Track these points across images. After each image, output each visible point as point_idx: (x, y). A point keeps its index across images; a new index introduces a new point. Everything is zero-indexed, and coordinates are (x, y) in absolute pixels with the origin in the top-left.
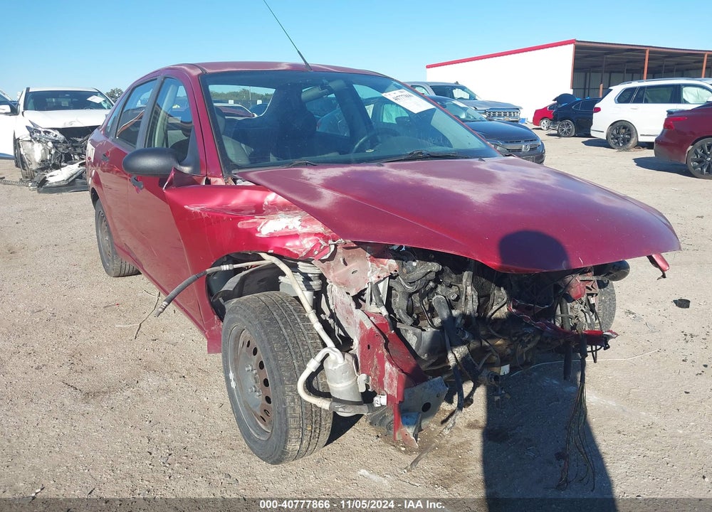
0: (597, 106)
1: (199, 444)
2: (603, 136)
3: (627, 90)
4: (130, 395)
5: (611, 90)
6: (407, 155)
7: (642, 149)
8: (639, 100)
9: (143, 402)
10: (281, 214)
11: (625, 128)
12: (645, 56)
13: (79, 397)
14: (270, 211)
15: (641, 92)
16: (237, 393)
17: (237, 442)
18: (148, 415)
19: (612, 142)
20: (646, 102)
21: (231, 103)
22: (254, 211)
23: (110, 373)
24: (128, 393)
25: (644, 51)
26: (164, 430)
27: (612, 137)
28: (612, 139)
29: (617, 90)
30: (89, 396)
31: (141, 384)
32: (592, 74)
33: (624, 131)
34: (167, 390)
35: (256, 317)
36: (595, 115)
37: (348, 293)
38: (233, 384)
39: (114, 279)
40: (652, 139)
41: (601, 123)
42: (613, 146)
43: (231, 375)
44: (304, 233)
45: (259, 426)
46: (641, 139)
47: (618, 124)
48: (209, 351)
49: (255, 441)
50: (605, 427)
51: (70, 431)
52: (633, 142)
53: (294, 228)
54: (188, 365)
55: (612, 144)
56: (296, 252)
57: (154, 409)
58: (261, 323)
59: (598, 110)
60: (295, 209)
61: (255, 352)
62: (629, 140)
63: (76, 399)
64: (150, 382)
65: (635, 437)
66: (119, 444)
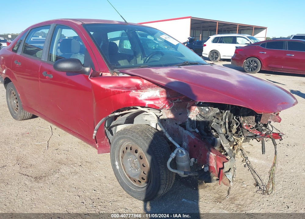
0: (205, 44)
1: (104, 196)
2: (207, 56)
3: (216, 38)
4: (58, 176)
5: (210, 37)
6: (182, 63)
7: (222, 61)
8: (221, 42)
9: (67, 179)
10: (149, 89)
11: (216, 53)
12: (217, 25)
13: (33, 180)
14: (143, 88)
15: (221, 39)
16: (120, 171)
17: (122, 193)
18: (72, 185)
19: (211, 58)
20: (223, 43)
21: (40, 37)
22: (136, 88)
23: (42, 167)
24: (57, 175)
25: (216, 23)
26: (84, 191)
27: (211, 56)
28: (211, 57)
29: (212, 37)
30: (37, 179)
31: (61, 171)
32: (196, 31)
33: (215, 54)
34: (76, 173)
35: (140, 136)
36: (204, 47)
37: (176, 124)
38: (118, 167)
39: (20, 121)
40: (230, 58)
41: (206, 51)
42: (211, 60)
43: (117, 163)
44: (162, 98)
45: (134, 185)
46: (222, 58)
47: (213, 51)
48: (99, 153)
49: (134, 192)
50: (266, 171)
51: (36, 196)
52: (219, 58)
53: (157, 95)
54: (80, 160)
55: (211, 59)
56: (158, 106)
57: (74, 182)
58: (144, 139)
59: (205, 45)
60: (154, 87)
61: (136, 152)
62: (217, 58)
63: (31, 181)
64: (65, 170)
65: (278, 175)
66: (65, 200)
